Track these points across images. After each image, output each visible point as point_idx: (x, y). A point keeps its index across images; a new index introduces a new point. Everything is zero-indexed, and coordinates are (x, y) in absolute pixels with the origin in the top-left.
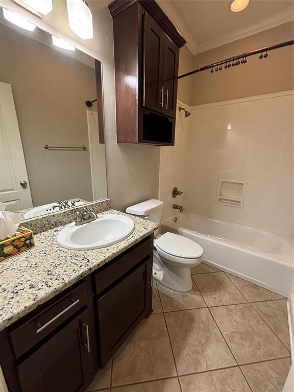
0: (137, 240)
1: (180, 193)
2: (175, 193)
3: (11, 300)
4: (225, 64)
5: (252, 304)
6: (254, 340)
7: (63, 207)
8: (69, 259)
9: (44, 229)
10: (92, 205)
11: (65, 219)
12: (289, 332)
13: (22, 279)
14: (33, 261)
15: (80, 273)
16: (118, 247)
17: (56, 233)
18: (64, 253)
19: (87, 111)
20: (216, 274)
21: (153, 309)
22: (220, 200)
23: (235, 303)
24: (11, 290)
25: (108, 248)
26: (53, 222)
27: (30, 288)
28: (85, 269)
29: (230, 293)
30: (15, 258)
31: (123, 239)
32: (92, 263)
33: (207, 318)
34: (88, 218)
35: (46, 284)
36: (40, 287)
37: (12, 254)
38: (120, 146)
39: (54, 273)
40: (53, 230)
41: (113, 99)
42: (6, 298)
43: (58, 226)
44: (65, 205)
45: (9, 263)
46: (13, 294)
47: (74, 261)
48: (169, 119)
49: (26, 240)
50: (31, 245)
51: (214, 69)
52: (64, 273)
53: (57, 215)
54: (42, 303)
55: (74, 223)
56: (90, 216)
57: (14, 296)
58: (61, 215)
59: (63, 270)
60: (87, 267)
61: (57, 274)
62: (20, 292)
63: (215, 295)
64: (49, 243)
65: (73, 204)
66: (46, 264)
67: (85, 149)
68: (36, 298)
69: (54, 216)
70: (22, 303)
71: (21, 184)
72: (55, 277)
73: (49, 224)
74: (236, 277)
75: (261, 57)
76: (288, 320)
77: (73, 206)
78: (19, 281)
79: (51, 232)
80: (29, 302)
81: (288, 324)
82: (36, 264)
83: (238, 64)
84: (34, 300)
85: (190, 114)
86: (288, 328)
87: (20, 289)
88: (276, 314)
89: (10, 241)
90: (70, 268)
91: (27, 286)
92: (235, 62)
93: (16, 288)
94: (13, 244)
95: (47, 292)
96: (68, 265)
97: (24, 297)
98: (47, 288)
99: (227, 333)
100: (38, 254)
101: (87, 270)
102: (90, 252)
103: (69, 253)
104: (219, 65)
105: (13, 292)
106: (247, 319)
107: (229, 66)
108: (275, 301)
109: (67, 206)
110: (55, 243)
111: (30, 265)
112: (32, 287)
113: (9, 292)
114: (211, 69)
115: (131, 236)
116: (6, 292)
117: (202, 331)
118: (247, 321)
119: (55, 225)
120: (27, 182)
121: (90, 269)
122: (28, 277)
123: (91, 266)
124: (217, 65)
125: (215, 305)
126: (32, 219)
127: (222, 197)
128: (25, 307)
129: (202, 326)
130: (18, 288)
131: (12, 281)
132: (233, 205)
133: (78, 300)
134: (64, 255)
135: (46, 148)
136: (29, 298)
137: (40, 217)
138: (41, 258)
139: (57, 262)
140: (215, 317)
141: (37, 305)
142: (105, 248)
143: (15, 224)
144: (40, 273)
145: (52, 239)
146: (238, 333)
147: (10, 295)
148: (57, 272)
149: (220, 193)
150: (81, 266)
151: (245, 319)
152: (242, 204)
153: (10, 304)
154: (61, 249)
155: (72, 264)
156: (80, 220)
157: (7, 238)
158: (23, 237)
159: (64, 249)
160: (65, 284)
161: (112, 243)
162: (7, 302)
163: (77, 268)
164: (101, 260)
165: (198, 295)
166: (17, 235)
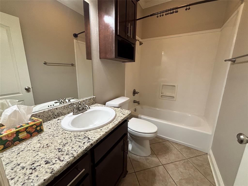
0: (119, 122)
1: (137, 93)
2: (135, 93)
3: (30, 175)
4: (165, 13)
5: (188, 159)
6: (194, 183)
7: (62, 103)
8: (73, 138)
9: (49, 119)
10: (83, 101)
11: (65, 111)
12: (212, 175)
13: (37, 157)
14: (45, 142)
15: (85, 147)
16: (108, 127)
17: (59, 121)
18: (69, 134)
19: (74, 40)
20: (164, 143)
21: (128, 170)
22: (162, 96)
23: (178, 160)
24: (29, 167)
25: (101, 128)
26: (56, 113)
27: (46, 164)
28: (87, 145)
29: (174, 154)
30: (29, 142)
31: (110, 122)
32: (92, 140)
33: (163, 172)
34: (82, 109)
35: (59, 159)
36: (54, 162)
37: (25, 139)
38: (101, 61)
39: (64, 150)
40: (57, 119)
41: (97, 29)
42: (25, 174)
43: (60, 116)
44: (63, 101)
45: (23, 145)
46: (31, 170)
47: (78, 140)
48: (132, 44)
49: (37, 127)
50: (41, 131)
51: (159, 15)
52: (72, 149)
53: (59, 108)
54: (57, 175)
55: (72, 113)
56: (83, 108)
57: (33, 172)
58: (62, 108)
59: (71, 147)
60: (89, 144)
61: (67, 151)
62: (37, 168)
63: (166, 156)
64: (55, 129)
65: (69, 101)
66: (55, 144)
67: (73, 65)
68: (52, 172)
69: (57, 109)
70: (41, 177)
71: (26, 89)
72: (65, 153)
73: (53, 115)
74: (177, 144)
75: (186, 10)
76: (210, 167)
77: (69, 102)
78: (34, 159)
79: (55, 120)
80: (47, 175)
81: (211, 169)
82: (47, 145)
83: (173, 13)
84: (51, 173)
85: (143, 43)
86: (212, 173)
87: (37, 166)
88: (203, 164)
89: (24, 128)
90: (76, 145)
91: (43, 162)
92: (171, 11)
93: (33, 165)
94: (27, 130)
95: (61, 165)
96: (74, 143)
97: (42, 171)
98: (60, 162)
99: (177, 181)
100: (47, 137)
101: (90, 145)
102: (89, 132)
103: (73, 134)
104: (162, 13)
105: (31, 169)
106: (187, 169)
107: (168, 14)
108: (201, 156)
109: (65, 102)
110: (60, 128)
111: (43, 146)
112: (47, 163)
113: (28, 169)
114: (157, 15)
115: (115, 120)
116: (25, 169)
117: (162, 182)
118: (188, 171)
119: (58, 115)
120: (31, 87)
121: (92, 144)
122: (43, 155)
123: (92, 142)
124: (161, 13)
125: (167, 163)
126: (40, 112)
127: (163, 95)
128: (44, 180)
129: (161, 178)
130: (35, 165)
131: (29, 160)
132: (170, 99)
133: (84, 170)
134: (69, 136)
135: (45, 63)
136: (47, 172)
137: (46, 110)
138: (50, 140)
139: (65, 142)
140: (168, 170)
141: (53, 177)
142: (99, 129)
143: (27, 114)
144: (52, 151)
145: (57, 125)
146: (184, 179)
147: (29, 171)
148: (66, 149)
149: (162, 92)
150: (84, 143)
151: (186, 170)
152: (175, 98)
153: (31, 179)
154: (66, 132)
155: (77, 142)
156: (76, 111)
157: (22, 126)
158: (35, 125)
159: (68, 132)
160: (75, 158)
161: (103, 125)
162: (27, 178)
163: (81, 145)
164: (98, 138)
165: (155, 157)
166: (29, 123)
